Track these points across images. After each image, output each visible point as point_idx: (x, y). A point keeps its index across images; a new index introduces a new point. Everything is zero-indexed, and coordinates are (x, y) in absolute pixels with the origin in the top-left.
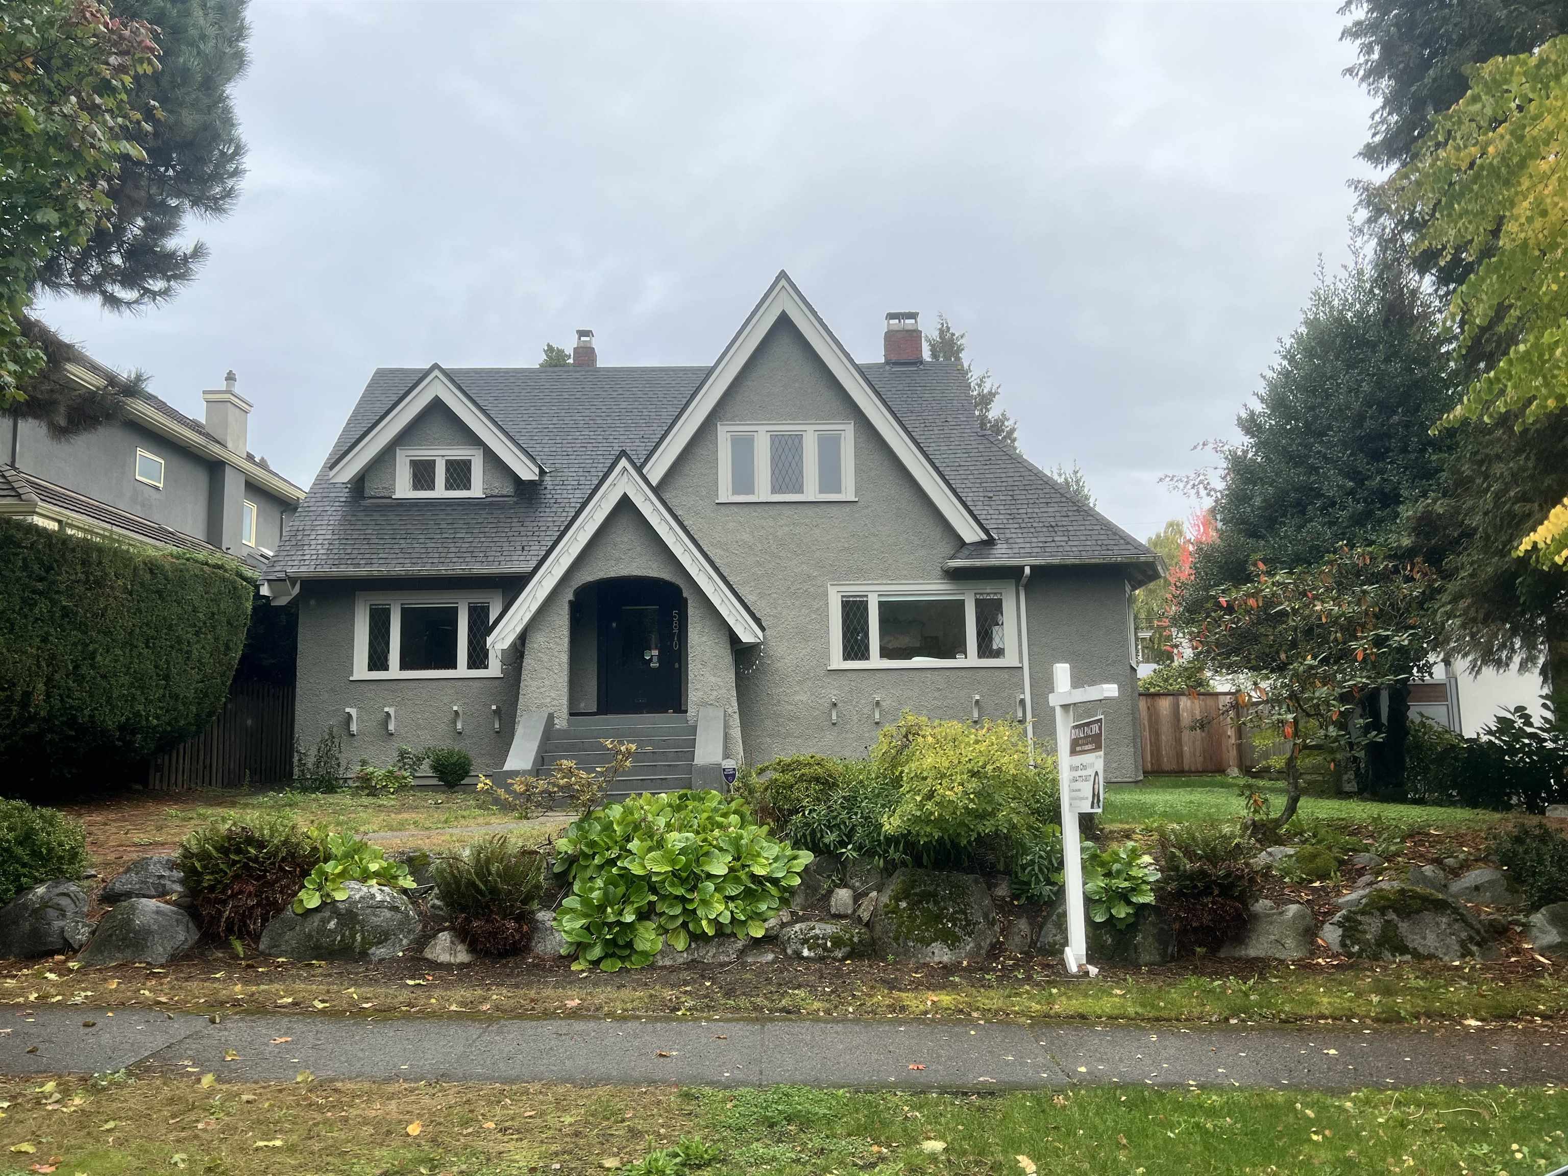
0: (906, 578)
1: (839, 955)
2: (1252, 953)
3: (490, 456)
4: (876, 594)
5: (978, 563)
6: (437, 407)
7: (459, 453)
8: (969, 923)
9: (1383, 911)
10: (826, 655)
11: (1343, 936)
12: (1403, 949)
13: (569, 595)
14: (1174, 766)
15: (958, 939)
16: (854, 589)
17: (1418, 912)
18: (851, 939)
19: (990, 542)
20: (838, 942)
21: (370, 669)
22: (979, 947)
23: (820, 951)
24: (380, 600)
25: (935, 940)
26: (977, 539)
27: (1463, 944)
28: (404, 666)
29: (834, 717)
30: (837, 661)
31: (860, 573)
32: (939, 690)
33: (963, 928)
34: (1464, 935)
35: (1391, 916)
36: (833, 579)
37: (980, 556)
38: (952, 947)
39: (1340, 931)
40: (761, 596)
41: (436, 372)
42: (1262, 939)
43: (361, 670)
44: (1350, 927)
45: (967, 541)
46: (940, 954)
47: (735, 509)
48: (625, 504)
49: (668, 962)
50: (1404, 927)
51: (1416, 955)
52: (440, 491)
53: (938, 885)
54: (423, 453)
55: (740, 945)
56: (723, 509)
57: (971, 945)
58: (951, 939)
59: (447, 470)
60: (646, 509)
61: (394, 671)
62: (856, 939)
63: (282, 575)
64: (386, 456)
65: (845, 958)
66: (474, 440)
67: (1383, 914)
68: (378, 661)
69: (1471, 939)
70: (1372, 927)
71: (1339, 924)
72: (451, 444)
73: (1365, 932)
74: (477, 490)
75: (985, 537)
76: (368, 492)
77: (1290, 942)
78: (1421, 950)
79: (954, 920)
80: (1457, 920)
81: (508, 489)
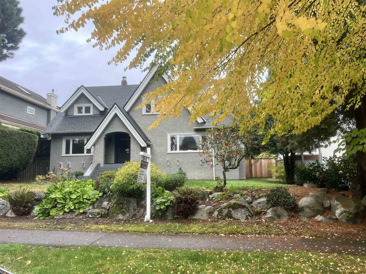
0: (185, 131)
1: (98, 217)
2: (196, 218)
3: (94, 106)
4: (178, 135)
5: (201, 127)
6: (82, 95)
7: (88, 105)
8: (129, 209)
9: (229, 208)
10: (167, 149)
11: (218, 214)
12: (231, 217)
13: (104, 136)
14: (260, 176)
15: (125, 213)
16: (173, 134)
17: (237, 208)
18: (102, 213)
19: (204, 123)
20: (98, 214)
21: (66, 154)
22: (130, 215)
23: (93, 216)
24: (68, 138)
25: (120, 214)
26: (201, 122)
27: (247, 217)
28: (73, 153)
29: (168, 164)
30: (169, 151)
31: (175, 130)
32: (193, 157)
33: (127, 211)
34: (247, 214)
35: (231, 209)
36: (169, 132)
37: (201, 126)
38: (123, 215)
39: (218, 213)
40: (152, 136)
41: (82, 87)
42: (199, 214)
43: (64, 154)
44: (220, 212)
45: (199, 122)
46: (121, 217)
47: (147, 116)
48: (116, 115)
49: (57, 217)
50: (233, 212)
51: (234, 219)
52: (84, 114)
53: (124, 201)
54: (80, 105)
55: (76, 214)
56: (143, 116)
57: (128, 215)
58: (124, 213)
59: (85, 109)
60: (120, 116)
61: (71, 154)
62: (103, 213)
63: (46, 133)
64: (72, 106)
65: (99, 217)
66: (90, 102)
67: (229, 209)
68: (67, 152)
69: (249, 215)
70: (225, 212)
71: (218, 211)
72: (86, 103)
73: (223, 213)
74: (91, 113)
75: (203, 121)
76: (68, 114)
77: (205, 215)
78: (236, 218)
79: (125, 209)
80: (247, 210)
81: (98, 113)
